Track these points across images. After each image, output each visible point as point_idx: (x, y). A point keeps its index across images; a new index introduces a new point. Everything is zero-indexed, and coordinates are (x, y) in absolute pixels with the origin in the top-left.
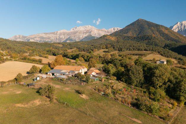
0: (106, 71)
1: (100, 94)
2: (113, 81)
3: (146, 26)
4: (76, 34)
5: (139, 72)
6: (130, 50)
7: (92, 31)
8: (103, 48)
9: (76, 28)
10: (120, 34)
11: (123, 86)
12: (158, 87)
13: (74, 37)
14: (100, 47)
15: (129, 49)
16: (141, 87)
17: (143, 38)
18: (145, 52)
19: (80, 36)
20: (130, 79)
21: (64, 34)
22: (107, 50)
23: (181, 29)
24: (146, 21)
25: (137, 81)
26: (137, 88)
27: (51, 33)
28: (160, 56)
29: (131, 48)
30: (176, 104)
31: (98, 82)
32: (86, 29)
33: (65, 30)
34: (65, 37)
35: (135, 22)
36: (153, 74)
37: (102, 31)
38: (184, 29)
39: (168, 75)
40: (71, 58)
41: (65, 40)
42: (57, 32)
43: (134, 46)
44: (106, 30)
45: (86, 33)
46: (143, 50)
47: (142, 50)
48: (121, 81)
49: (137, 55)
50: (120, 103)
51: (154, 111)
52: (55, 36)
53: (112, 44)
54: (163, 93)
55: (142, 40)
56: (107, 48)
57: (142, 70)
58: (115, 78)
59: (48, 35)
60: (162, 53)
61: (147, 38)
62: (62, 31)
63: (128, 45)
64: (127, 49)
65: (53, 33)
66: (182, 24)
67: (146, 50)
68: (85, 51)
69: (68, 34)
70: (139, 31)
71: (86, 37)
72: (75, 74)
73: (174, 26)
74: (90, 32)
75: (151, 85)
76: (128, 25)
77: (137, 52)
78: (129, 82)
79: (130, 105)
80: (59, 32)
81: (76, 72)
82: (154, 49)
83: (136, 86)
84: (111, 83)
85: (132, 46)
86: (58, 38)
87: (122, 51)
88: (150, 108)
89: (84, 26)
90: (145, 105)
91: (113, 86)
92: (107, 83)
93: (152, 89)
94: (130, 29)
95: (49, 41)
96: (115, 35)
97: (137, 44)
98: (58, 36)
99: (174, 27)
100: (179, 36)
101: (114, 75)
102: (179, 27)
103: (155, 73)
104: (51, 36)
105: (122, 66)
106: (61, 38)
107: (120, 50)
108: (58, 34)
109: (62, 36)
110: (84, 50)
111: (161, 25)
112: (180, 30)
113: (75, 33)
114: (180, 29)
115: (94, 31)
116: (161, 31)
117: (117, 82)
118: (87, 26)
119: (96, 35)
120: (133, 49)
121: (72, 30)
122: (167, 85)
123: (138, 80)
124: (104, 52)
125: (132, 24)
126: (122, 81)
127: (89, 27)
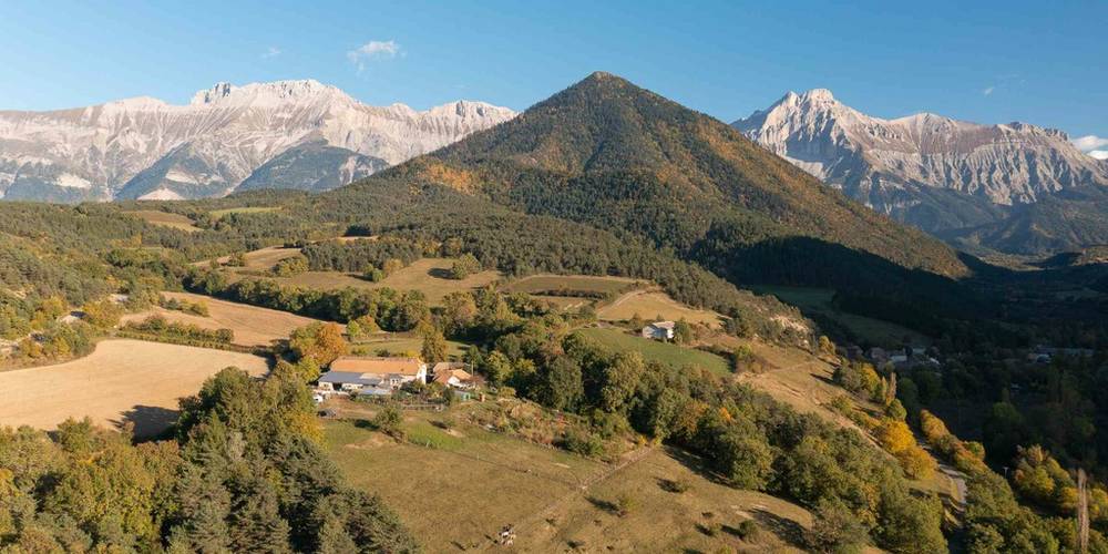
0: (485, 372)
1: (485, 428)
2: (507, 397)
3: (631, 115)
4: (225, 130)
5: (573, 374)
6: (548, 269)
7: (327, 115)
8: (425, 254)
9: (226, 91)
10: (497, 154)
11: (534, 410)
12: (613, 408)
13: (218, 146)
14: (412, 248)
15: (543, 264)
16: (578, 412)
17: (613, 187)
18: (609, 278)
19: (251, 141)
20: (551, 392)
21: (146, 124)
22: (447, 264)
23: (804, 128)
24: (631, 89)
25: (568, 398)
26: (567, 413)
27: (53, 115)
28: (663, 299)
29: (555, 259)
30: (644, 441)
31: (472, 402)
32: (291, 100)
33: (157, 102)
34: (151, 146)
35: (574, 89)
36: (604, 380)
37: (388, 116)
38: (817, 129)
39: (636, 381)
40: (298, 308)
41: (150, 161)
42: (97, 112)
43: (565, 250)
44: (413, 115)
45: (292, 125)
46: (604, 270)
47: (597, 271)
48: (527, 398)
49: (575, 295)
50: (530, 441)
51: (593, 450)
52: (82, 132)
53: (469, 236)
54: (624, 423)
55: (607, 195)
56: (444, 255)
57: (578, 369)
58: (514, 391)
59: (30, 128)
60: (674, 288)
61: (633, 186)
62: (131, 106)
63: (541, 242)
64: (538, 264)
65: (74, 116)
66: (806, 106)
67: (614, 271)
68: (340, 271)
69: (176, 127)
70: (596, 141)
71: (291, 152)
72: (404, 384)
73: (770, 110)
74: (317, 123)
75: (598, 407)
76: (541, 105)
77: (578, 280)
78: (547, 400)
79: (550, 446)
80: (110, 110)
81: (407, 379)
82: (644, 268)
83: (565, 410)
84: (506, 404)
85: (560, 250)
86: (104, 149)
87: (518, 271)
88: (587, 445)
89: (278, 83)
90: (580, 442)
91: (509, 412)
92: (493, 405)
93: (599, 414)
94: (549, 129)
95: (39, 164)
96: (469, 162)
97: (581, 237)
98: (105, 133)
99: (773, 119)
100: (785, 175)
101: (507, 382)
102: (792, 118)
103: (607, 377)
104: (51, 130)
105: (527, 356)
106: (125, 153)
107: (508, 267)
108: (101, 120)
109: (134, 140)
110: (335, 260)
111: (704, 115)
112: (798, 133)
113: (221, 122)
114: (802, 128)
115: (343, 113)
116: (704, 144)
117: (518, 401)
118: (298, 85)
119: (351, 141)
120: (562, 261)
121: (197, 103)
122: (633, 403)
123: (571, 395)
124: (436, 273)
125: (562, 100)
126: (530, 398)
127: (310, 91)
